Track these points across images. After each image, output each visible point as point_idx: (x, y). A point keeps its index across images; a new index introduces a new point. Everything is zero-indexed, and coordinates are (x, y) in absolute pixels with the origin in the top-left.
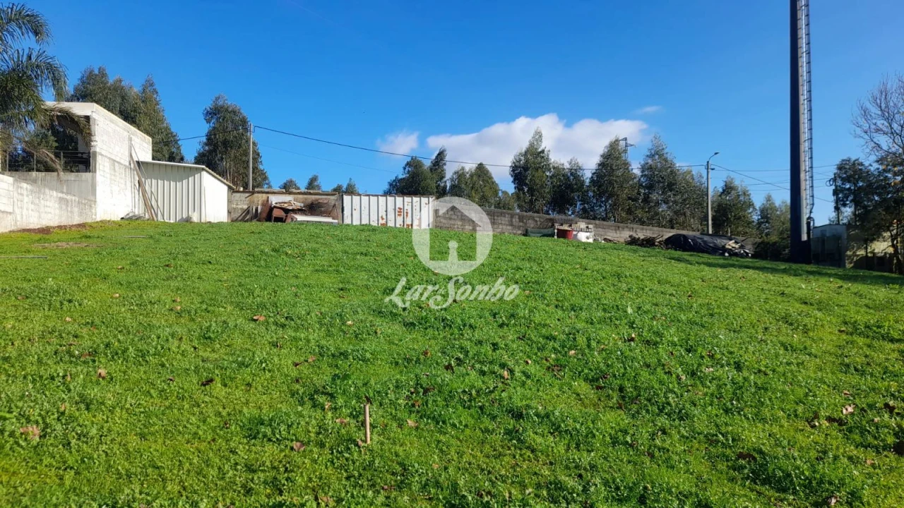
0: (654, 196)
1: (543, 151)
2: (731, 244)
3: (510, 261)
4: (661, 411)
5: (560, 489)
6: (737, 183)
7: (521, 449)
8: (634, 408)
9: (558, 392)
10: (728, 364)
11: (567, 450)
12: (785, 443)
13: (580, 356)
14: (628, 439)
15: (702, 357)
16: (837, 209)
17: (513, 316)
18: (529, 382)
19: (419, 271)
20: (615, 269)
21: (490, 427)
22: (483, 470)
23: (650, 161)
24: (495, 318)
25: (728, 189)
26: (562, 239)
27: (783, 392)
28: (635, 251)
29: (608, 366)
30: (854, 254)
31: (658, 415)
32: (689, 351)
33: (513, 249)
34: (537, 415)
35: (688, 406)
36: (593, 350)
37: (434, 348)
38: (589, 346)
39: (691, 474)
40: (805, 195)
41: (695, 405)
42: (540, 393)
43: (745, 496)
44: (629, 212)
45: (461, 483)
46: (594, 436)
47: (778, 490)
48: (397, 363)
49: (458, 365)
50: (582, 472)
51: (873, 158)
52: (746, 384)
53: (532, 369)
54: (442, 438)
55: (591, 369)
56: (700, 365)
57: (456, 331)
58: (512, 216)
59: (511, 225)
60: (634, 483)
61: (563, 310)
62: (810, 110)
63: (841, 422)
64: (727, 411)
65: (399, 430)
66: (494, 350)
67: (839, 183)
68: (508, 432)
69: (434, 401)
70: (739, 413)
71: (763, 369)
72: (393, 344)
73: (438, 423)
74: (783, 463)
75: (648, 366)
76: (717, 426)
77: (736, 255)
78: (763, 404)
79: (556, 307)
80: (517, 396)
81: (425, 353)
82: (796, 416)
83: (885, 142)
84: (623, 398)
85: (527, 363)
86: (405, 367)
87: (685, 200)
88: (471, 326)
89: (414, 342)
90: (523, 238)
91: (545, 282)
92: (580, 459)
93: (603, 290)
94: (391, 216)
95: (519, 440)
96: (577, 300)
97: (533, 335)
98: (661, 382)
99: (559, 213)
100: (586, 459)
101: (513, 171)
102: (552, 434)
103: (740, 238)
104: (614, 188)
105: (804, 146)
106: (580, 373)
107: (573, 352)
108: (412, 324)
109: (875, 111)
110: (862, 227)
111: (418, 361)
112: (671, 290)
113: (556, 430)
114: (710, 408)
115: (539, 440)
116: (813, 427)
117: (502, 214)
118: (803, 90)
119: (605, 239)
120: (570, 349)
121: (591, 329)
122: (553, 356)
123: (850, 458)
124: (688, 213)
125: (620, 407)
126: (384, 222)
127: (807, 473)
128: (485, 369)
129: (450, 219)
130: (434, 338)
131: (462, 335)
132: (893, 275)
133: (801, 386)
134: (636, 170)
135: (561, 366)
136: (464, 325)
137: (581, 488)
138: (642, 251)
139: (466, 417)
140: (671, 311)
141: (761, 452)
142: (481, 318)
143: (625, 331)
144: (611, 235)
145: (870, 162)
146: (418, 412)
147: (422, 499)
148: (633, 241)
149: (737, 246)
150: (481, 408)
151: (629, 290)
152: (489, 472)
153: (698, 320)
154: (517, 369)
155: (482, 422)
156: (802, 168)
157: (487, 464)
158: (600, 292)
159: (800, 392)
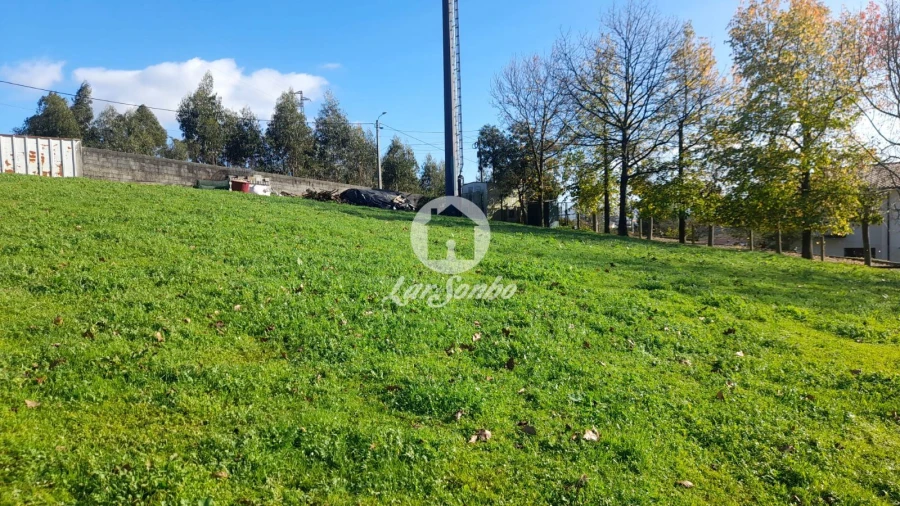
0: (330, 151)
1: (214, 98)
2: (398, 199)
3: (175, 213)
4: (322, 355)
5: (211, 447)
6: (402, 142)
7: (171, 413)
8: (297, 356)
9: (220, 349)
10: (386, 307)
11: (224, 408)
12: (427, 371)
13: (246, 310)
14: (288, 386)
15: (363, 302)
16: (480, 169)
17: (173, 272)
18: (187, 341)
19: (55, 226)
20: (289, 222)
21: (136, 395)
22: (123, 442)
23: (324, 116)
24: (151, 275)
25: (394, 148)
26: (236, 192)
27: (429, 327)
28: (311, 205)
29: (274, 317)
30: (493, 208)
31: (319, 360)
32: (352, 297)
33: (179, 201)
34: (193, 376)
35: (346, 348)
36: (259, 302)
37: (69, 315)
38: (256, 299)
39: (346, 411)
40: (456, 155)
41: (353, 347)
42: (199, 352)
43: (391, 423)
44: (306, 166)
45: (93, 461)
46: (254, 389)
47: (418, 413)
48: (16, 336)
49: (101, 331)
50: (239, 426)
51: (506, 126)
52: (399, 323)
53: (192, 327)
54: (74, 415)
55: (256, 323)
56: (360, 309)
57: (101, 293)
58: (180, 166)
59: (180, 175)
60: (289, 429)
61: (232, 264)
62: (459, 80)
63: (470, 348)
64: (381, 350)
65: (13, 414)
66: (147, 311)
67: (482, 146)
68: (158, 398)
69: (64, 374)
70: (391, 349)
71: (414, 308)
72: (13, 313)
73: (68, 399)
74: (423, 388)
75: (313, 314)
76: (372, 363)
77: (402, 208)
78: (411, 339)
79: (225, 261)
80: (171, 359)
81: (57, 321)
82: (437, 347)
83: (513, 111)
84: (287, 347)
85: (186, 321)
86: (29, 339)
87: (357, 156)
88: (120, 286)
89: (42, 309)
90: (192, 190)
91: (214, 236)
92: (237, 414)
93: (275, 243)
94: (20, 161)
95: (171, 405)
96: (248, 254)
97: (195, 292)
98: (324, 329)
99: (234, 164)
100: (243, 412)
101: (180, 116)
102: (208, 392)
103: (406, 194)
104: (290, 141)
105: (455, 112)
106: (244, 327)
107: (238, 306)
108: (42, 289)
109: (507, 85)
110: (499, 186)
111: (46, 331)
112: (342, 242)
113: (213, 387)
114: (367, 348)
115: (192, 400)
116: (450, 354)
117: (167, 163)
118: (453, 61)
119: (283, 193)
120: (235, 303)
121: (259, 283)
122: (216, 312)
123: (475, 378)
124: (361, 169)
125: (283, 357)
126: (10, 168)
127: (441, 396)
128: (135, 332)
129: (103, 167)
130: (71, 303)
131: (109, 297)
132: (520, 225)
133: (442, 320)
134: (311, 122)
135: (225, 321)
136: (112, 286)
137: (234, 443)
138: (318, 205)
139: (106, 388)
140: (339, 261)
141: (406, 382)
142: (134, 276)
143: (295, 282)
144: (289, 188)
145: (504, 130)
146: (42, 389)
147: (38, 489)
148: (310, 195)
149: (403, 201)
150: (126, 376)
151: (301, 242)
152: (131, 444)
153: (363, 268)
154: (173, 329)
155: (126, 391)
156: (454, 131)
157: (129, 436)
158: (272, 245)
159: (441, 326)
